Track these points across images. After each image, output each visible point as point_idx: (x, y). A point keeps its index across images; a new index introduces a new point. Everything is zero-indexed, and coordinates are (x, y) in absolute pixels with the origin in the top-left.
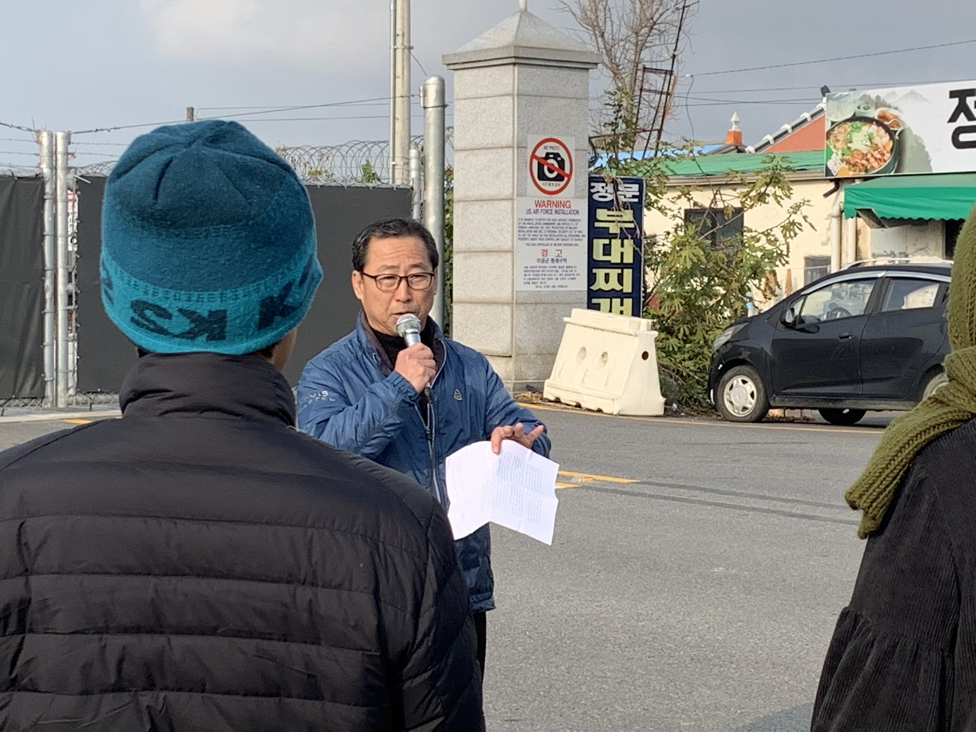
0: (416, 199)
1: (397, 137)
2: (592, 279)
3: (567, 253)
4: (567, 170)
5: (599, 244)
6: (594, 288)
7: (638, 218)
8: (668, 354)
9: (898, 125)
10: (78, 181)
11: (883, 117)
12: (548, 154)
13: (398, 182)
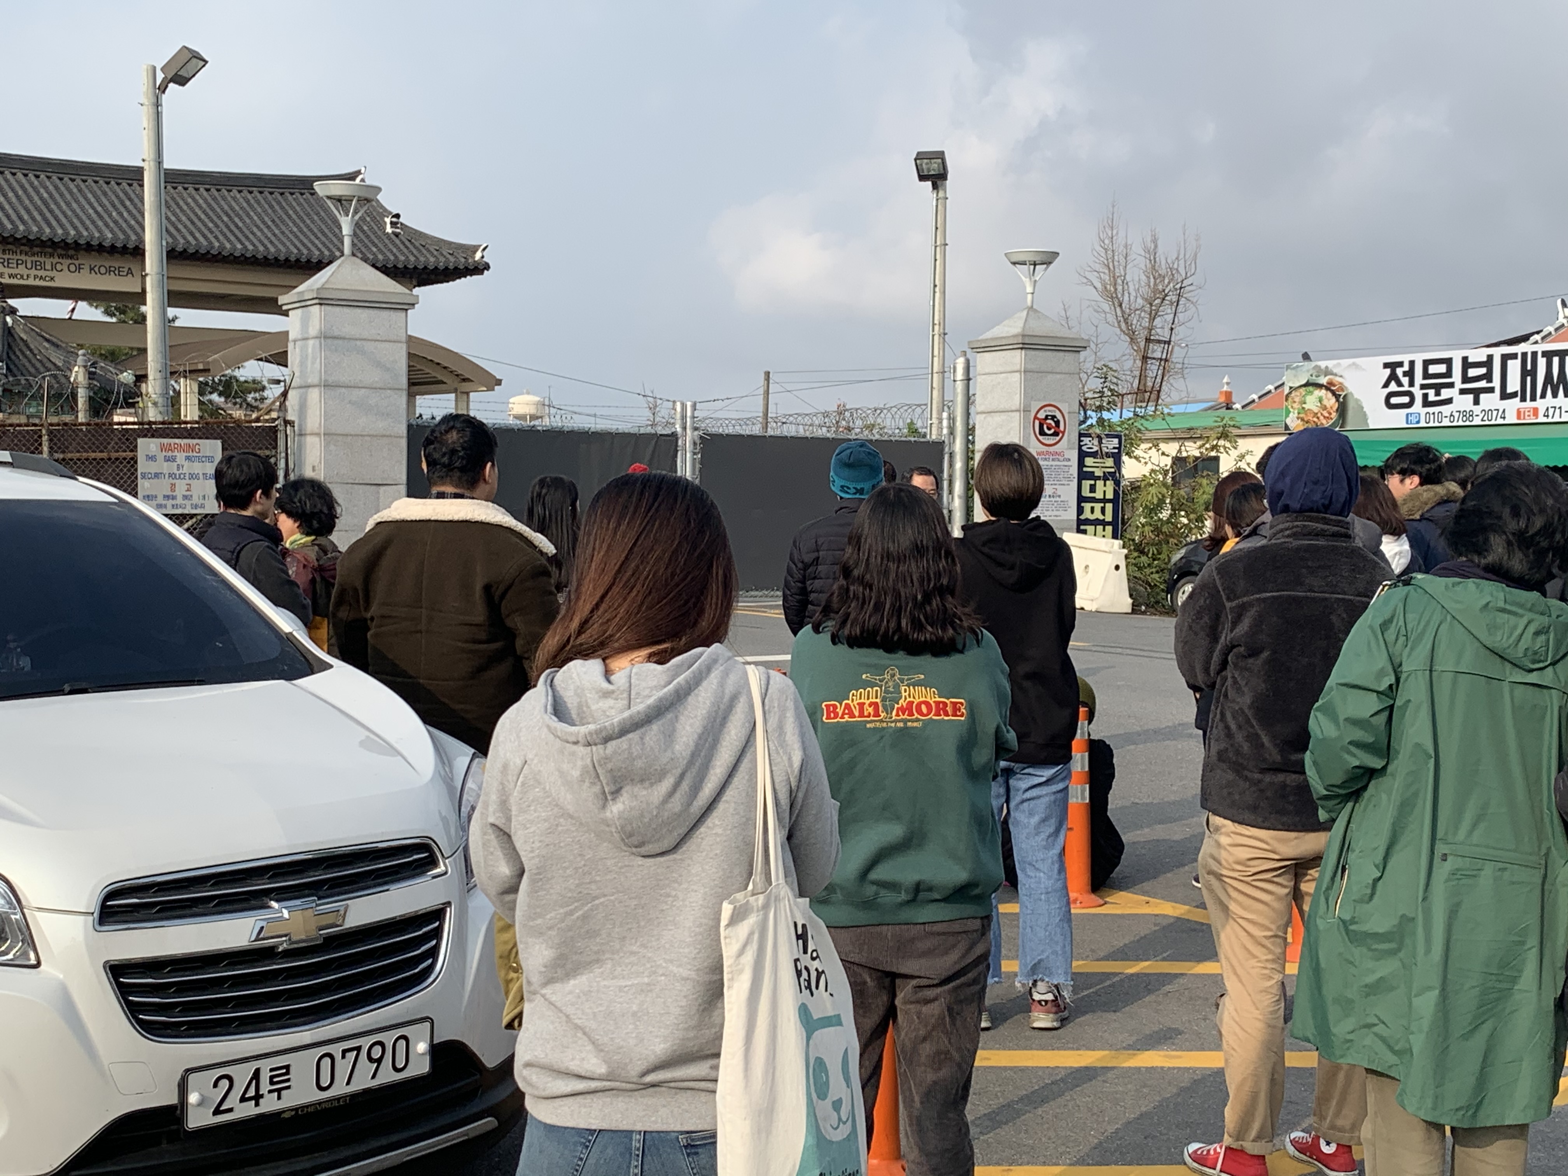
0: (947, 449)
1: (934, 402)
2: (1080, 510)
3: (1061, 490)
4: (1062, 428)
5: (1087, 484)
6: (1082, 517)
7: (1118, 464)
8: (1140, 569)
9: (1343, 390)
10: (701, 437)
11: (1331, 383)
12: (1047, 416)
13: (934, 437)
